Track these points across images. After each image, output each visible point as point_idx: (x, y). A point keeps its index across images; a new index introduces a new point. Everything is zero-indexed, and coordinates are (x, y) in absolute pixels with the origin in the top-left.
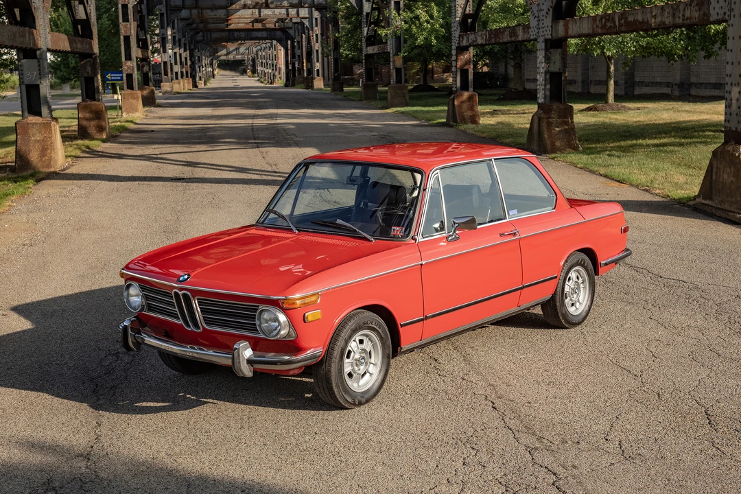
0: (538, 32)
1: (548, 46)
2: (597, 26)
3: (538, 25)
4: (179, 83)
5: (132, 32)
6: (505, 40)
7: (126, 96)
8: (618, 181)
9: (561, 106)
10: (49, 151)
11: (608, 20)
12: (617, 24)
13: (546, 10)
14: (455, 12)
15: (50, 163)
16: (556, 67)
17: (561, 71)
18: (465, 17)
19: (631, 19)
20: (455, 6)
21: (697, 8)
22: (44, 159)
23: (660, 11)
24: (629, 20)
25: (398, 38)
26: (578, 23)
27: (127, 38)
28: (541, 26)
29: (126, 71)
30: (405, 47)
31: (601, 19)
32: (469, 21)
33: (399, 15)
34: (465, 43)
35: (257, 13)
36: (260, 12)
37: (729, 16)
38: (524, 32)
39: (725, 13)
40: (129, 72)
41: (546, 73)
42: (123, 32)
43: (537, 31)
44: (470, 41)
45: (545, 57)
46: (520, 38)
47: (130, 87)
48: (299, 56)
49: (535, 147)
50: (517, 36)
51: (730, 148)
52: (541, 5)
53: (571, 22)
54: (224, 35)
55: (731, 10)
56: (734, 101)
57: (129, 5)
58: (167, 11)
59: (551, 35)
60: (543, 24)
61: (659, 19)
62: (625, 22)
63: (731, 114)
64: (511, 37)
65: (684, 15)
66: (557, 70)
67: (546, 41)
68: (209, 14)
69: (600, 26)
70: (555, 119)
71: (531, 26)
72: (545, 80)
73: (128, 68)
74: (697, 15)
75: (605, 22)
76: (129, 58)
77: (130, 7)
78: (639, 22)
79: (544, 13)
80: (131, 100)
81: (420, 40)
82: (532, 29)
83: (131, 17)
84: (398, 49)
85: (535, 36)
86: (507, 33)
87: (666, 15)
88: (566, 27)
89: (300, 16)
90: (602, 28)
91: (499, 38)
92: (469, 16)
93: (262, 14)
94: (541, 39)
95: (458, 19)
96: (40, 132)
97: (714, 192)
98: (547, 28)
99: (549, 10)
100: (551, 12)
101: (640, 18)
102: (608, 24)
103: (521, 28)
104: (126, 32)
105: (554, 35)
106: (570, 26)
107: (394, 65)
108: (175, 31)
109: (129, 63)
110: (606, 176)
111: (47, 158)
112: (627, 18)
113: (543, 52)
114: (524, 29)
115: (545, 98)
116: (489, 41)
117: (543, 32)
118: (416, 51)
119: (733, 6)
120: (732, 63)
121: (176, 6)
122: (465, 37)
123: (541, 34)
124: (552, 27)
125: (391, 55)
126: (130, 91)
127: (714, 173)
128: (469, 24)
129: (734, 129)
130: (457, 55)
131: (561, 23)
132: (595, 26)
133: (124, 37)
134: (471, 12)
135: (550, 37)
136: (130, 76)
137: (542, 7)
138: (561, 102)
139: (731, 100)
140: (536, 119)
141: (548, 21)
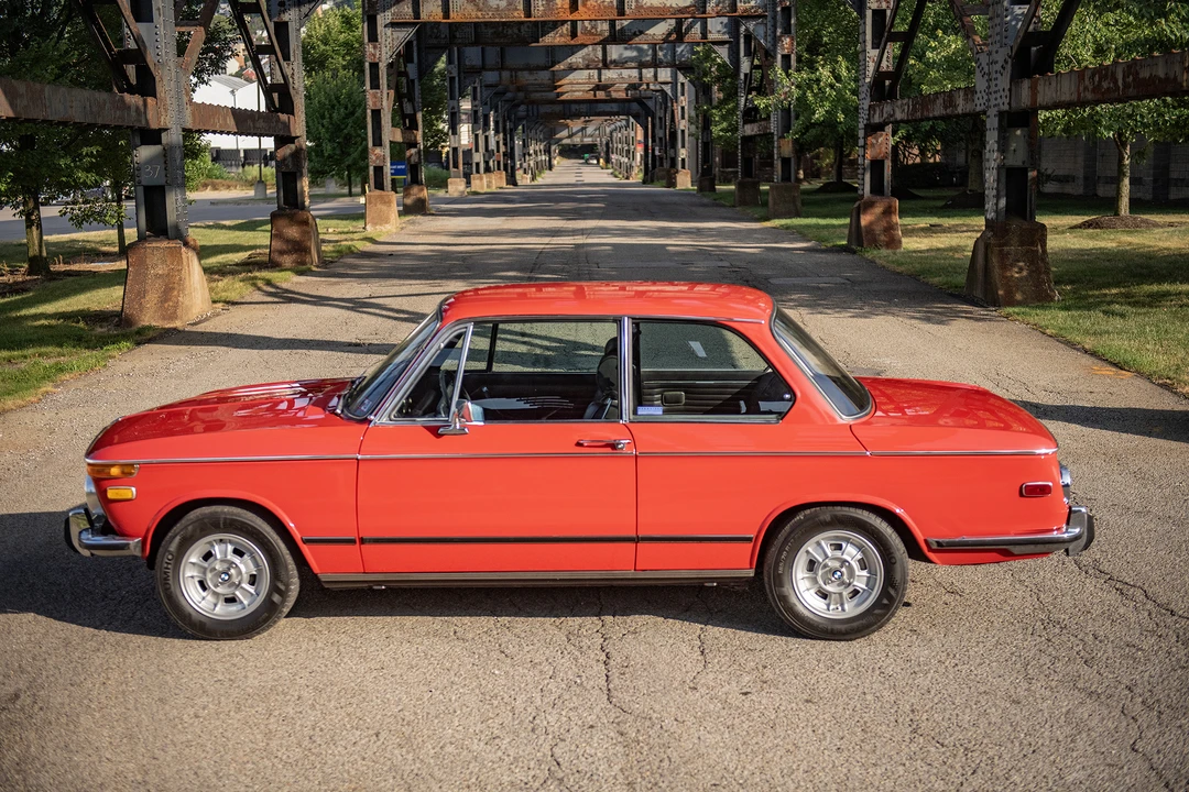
0: (989, 100)
1: (1005, 123)
2: (1086, 88)
3: (989, 87)
4: (481, 179)
5: (385, 103)
6: (937, 113)
7: (373, 200)
8: (1115, 365)
9: (1026, 225)
10: (176, 293)
11: (1106, 77)
12: (1120, 83)
13: (1001, 63)
14: (865, 69)
15: (175, 312)
16: (1017, 158)
17: (1026, 165)
18: (880, 76)
19: (1145, 74)
20: (865, 60)
22: (166, 305)
24: (1141, 76)
25: (786, 111)
26: (1054, 84)
27: (377, 114)
28: (993, 89)
29: (374, 162)
30: (796, 125)
31: (1093, 75)
32: (887, 83)
33: (788, 75)
34: (877, 119)
35: (596, 77)
36: (600, 75)
38: (966, 100)
40: (378, 163)
41: (999, 168)
42: (370, 104)
43: (986, 97)
44: (885, 115)
45: (998, 142)
46: (960, 110)
47: (379, 186)
48: (661, 139)
49: (978, 293)
50: (956, 107)
52: (994, 53)
53: (1041, 82)
54: (558, 108)
57: (380, 64)
58: (459, 74)
59: (1009, 104)
60: (996, 85)
62: (1134, 80)
64: (946, 108)
66: (1019, 163)
67: (1001, 114)
68: (526, 78)
69: (1091, 87)
70: (1013, 248)
71: (978, 88)
72: (998, 181)
73: (377, 158)
75: (1100, 81)
76: (378, 142)
77: (383, 67)
78: (1160, 79)
79: (998, 67)
80: (379, 206)
81: (819, 114)
82: (979, 95)
83: (383, 81)
84: (786, 128)
85: (983, 107)
86: (940, 101)
88: (1034, 89)
89: (659, 80)
90: (1093, 91)
91: (928, 110)
92: (887, 75)
93: (603, 78)
94: (992, 112)
95: (868, 80)
96: (164, 262)
98: (1002, 93)
99: (1006, 62)
100: (1009, 67)
101: (1161, 73)
102: (1105, 85)
103: (962, 93)
104: (374, 103)
105: (1013, 105)
106: (1040, 88)
107: (779, 153)
108: (477, 103)
109: (378, 151)
110: (1093, 354)
111: (171, 304)
112: (1137, 73)
113: (996, 133)
114: (966, 94)
115: (996, 212)
116: (912, 115)
117: (996, 99)
118: (813, 132)
121: (473, 67)
122: (877, 109)
123: (993, 102)
124: (1010, 90)
125: (776, 138)
126: (378, 192)
128: (887, 88)
130: (865, 138)
131: (1026, 84)
132: (1081, 89)
133: (373, 111)
134: (891, 69)
135: (1006, 107)
136: (379, 170)
137: (995, 57)
138: (1025, 219)
140: (983, 245)
141: (1004, 82)
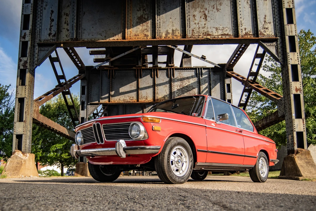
21: (274, 115)
23: (262, 121)
37: (285, 113)
39: (283, 113)
51: (290, 155)
55: (285, 111)
56: (290, 140)
61: (261, 124)
63: (289, 145)
65: (269, 119)
74: (274, 117)
87: (264, 121)
97: (286, 172)
119: (286, 110)
120: (288, 128)
127: (285, 166)
129: (291, 149)
139: (289, 140)
